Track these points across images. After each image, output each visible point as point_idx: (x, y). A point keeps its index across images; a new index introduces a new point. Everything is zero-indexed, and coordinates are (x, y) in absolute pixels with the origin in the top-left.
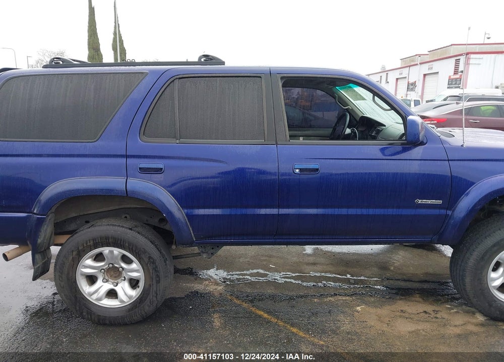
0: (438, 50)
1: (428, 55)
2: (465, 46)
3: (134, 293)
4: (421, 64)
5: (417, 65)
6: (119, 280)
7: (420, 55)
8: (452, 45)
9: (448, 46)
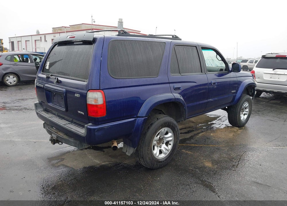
0: (76, 26)
1: (69, 27)
2: (91, 25)
3: (170, 147)
4: (67, 32)
5: (64, 32)
6: (161, 144)
7: (65, 27)
8: (83, 24)
9: (81, 24)
